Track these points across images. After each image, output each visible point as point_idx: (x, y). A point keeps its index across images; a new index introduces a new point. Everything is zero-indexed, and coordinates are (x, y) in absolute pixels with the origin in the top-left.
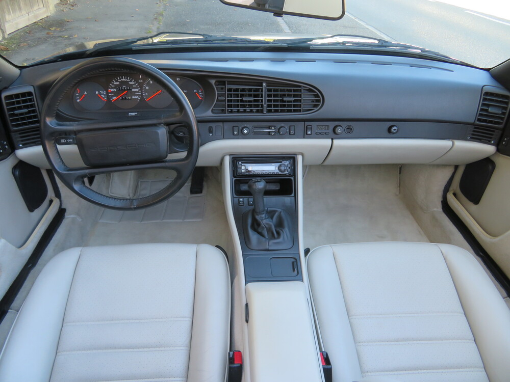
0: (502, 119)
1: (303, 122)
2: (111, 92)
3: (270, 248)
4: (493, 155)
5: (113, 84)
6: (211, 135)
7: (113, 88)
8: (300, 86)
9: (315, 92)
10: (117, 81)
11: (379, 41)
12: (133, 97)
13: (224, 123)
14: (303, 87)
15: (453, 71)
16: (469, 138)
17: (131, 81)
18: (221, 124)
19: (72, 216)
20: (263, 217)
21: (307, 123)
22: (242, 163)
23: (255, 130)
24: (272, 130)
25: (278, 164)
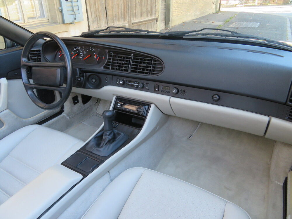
1: (154, 82)
2: (73, 54)
3: (93, 152)
5: (74, 50)
6: (106, 82)
7: (73, 52)
8: (152, 58)
9: (161, 62)
10: (75, 49)
11: (232, 33)
12: (80, 57)
13: (113, 76)
14: (154, 58)
15: (283, 57)
16: (287, 118)
17: (80, 49)
18: (112, 76)
19: (64, 115)
20: (107, 134)
21: (157, 83)
22: (120, 102)
23: (127, 83)
24: (136, 84)
25: (137, 107)
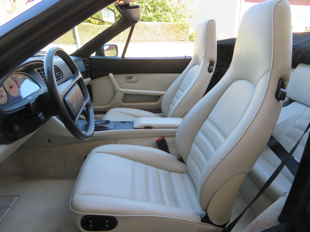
0: (89, 67)
4: (91, 82)
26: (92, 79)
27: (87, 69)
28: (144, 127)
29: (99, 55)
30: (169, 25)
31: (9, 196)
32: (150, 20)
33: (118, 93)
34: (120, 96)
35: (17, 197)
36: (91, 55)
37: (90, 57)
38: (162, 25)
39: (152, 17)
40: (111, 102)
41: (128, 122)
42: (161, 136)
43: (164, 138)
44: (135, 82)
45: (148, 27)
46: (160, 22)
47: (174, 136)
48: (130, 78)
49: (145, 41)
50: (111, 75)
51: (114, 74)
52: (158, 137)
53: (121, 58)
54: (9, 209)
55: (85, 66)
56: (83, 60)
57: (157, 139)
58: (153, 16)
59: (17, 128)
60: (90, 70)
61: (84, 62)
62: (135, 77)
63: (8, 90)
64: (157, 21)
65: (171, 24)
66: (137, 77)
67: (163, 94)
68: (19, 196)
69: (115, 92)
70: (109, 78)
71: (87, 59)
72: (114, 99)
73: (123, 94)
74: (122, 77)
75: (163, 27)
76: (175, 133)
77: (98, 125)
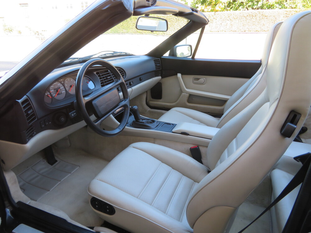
0: (160, 67)
4: (161, 80)
12: (62, 92)
16: (154, 76)
17: (58, 84)
26: (162, 78)
27: (157, 69)
28: (181, 133)
29: (172, 56)
30: (294, 13)
31: (74, 165)
32: (272, 7)
33: (183, 93)
34: (185, 96)
35: (78, 167)
36: (164, 55)
37: (162, 57)
38: (286, 13)
39: (274, 3)
40: (177, 101)
41: (172, 124)
42: (196, 145)
43: (198, 147)
44: (202, 84)
45: (267, 15)
46: (283, 9)
47: (207, 147)
48: (198, 79)
49: (261, 32)
50: (179, 75)
51: (182, 74)
52: (193, 144)
53: (191, 59)
54: (70, 174)
55: (156, 65)
56: (154, 60)
57: (192, 146)
58: (276, 3)
59: (63, 119)
60: (161, 69)
61: (155, 62)
62: (203, 79)
63: (67, 89)
64: (280, 9)
65: (298, 11)
66: (205, 79)
67: (228, 99)
68: (79, 166)
69: (181, 91)
70: (177, 78)
71: (159, 59)
72: (180, 99)
73: (188, 95)
74: (190, 78)
75: (286, 15)
76: (208, 143)
77: (144, 123)
